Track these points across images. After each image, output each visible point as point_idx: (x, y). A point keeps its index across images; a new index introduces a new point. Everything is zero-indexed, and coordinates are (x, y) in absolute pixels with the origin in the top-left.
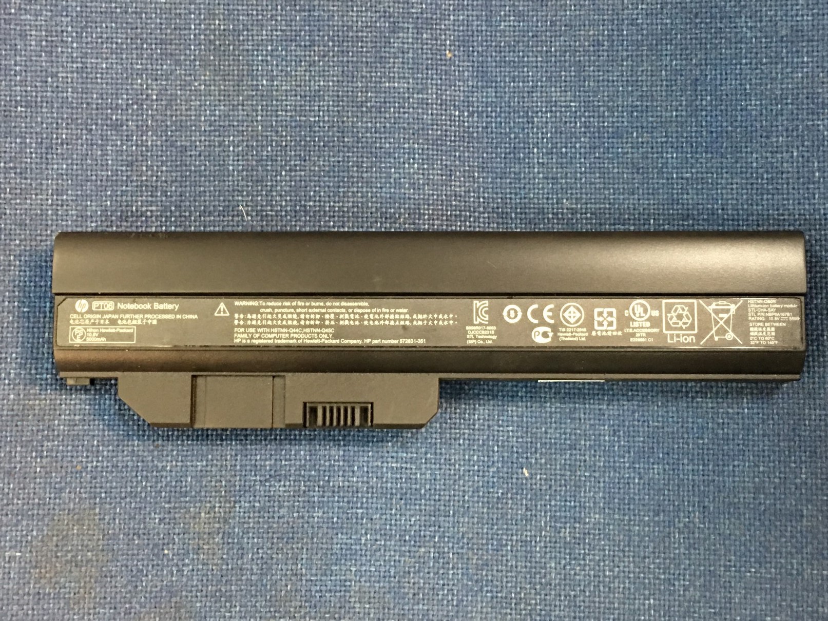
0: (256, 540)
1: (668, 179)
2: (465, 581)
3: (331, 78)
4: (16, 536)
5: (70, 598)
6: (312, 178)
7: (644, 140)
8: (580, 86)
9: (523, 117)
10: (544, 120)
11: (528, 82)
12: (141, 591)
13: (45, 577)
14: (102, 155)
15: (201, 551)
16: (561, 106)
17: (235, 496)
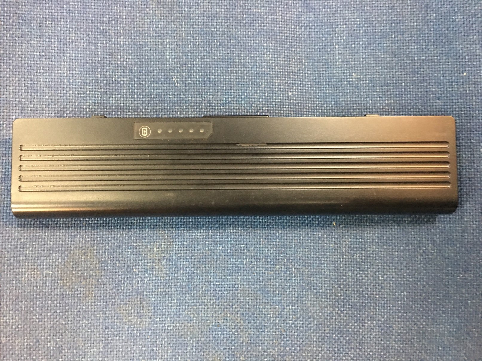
0: (185, 263)
1: (412, 60)
2: (301, 284)
3: (223, 7)
4: (50, 262)
5: (80, 297)
6: (213, 63)
7: (399, 39)
8: (362, 10)
9: (330, 28)
10: (342, 29)
11: (333, 8)
12: (121, 292)
13: (66, 285)
14: (95, 49)
15: (154, 269)
16: (352, 21)
17: (173, 238)
